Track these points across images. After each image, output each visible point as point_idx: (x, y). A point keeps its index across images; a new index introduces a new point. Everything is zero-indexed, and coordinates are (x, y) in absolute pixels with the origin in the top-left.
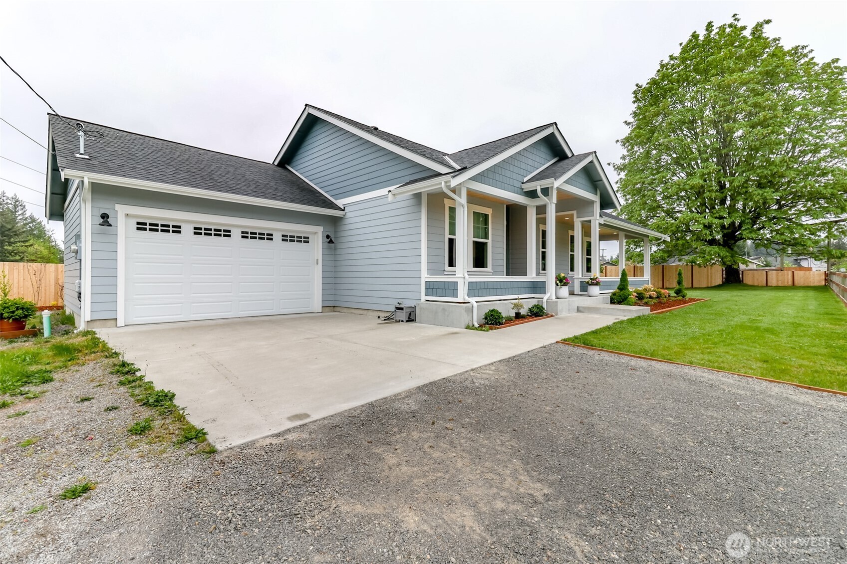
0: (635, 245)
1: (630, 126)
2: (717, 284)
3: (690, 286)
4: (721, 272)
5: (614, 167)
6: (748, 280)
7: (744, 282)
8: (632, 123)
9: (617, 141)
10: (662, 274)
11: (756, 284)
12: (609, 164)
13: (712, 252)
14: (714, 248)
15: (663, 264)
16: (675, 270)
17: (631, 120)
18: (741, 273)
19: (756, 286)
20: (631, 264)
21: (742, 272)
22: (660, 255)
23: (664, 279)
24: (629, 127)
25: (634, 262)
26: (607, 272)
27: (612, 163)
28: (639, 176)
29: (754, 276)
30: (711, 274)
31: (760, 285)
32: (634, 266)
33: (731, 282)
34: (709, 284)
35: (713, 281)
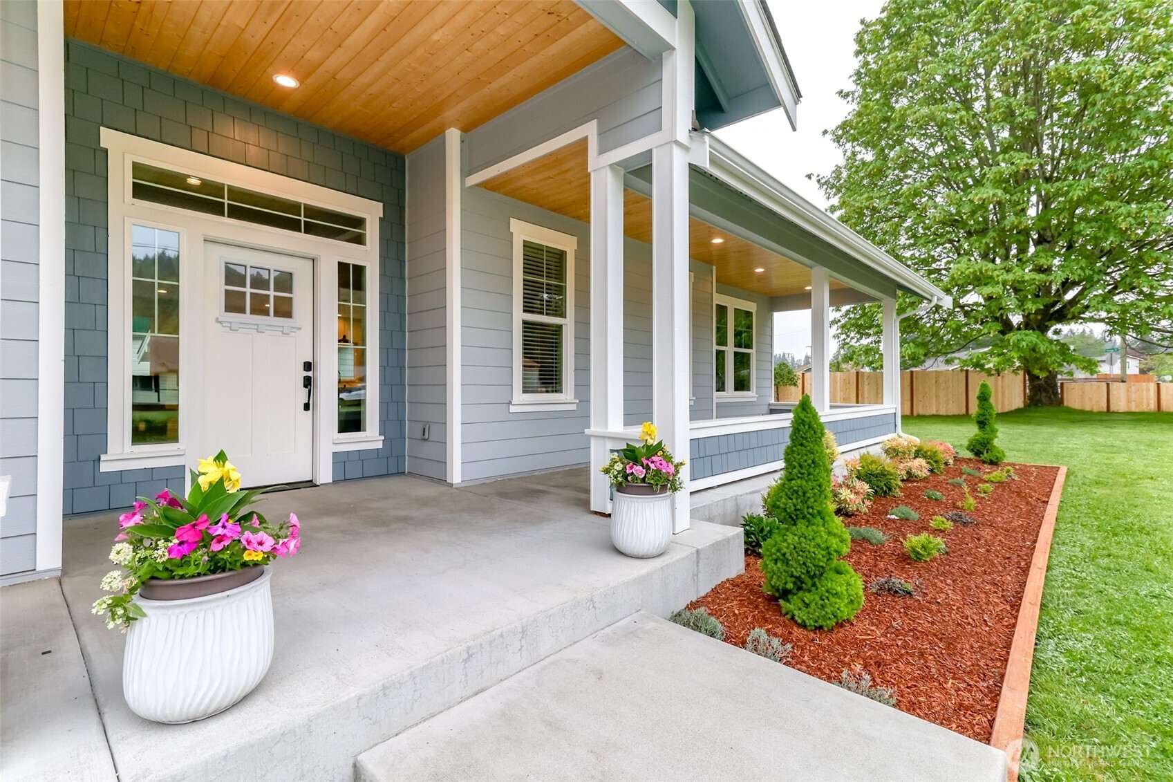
0: (858, 332)
1: (850, 99)
2: (1014, 407)
3: (964, 412)
4: (1022, 385)
5: (819, 181)
6: (1073, 398)
7: (1065, 403)
8: (853, 93)
9: (825, 132)
10: (909, 387)
11: (1088, 408)
12: (809, 177)
13: (1024, 344)
14: (1026, 335)
15: (914, 369)
16: (934, 382)
17: (850, 86)
18: (1059, 384)
19: (1087, 412)
20: (852, 368)
21: (1062, 384)
22: (909, 352)
23: (915, 397)
24: (846, 101)
25: (857, 364)
26: (806, 384)
27: (816, 175)
28: (865, 196)
29: (1083, 393)
30: (1002, 387)
31: (1095, 411)
32: (857, 373)
33: (1043, 404)
34: (1000, 407)
35: (1006, 402)
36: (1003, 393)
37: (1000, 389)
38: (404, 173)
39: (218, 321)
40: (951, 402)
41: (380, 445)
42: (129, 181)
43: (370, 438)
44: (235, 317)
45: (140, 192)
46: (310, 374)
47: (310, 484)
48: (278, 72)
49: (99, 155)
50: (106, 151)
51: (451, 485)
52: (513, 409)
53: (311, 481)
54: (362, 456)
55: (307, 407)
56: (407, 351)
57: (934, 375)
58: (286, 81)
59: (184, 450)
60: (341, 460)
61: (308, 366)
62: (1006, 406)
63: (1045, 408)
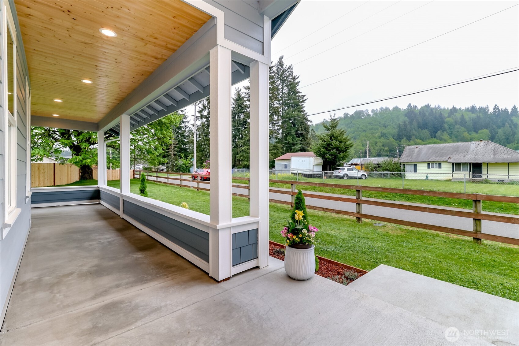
2: (76, 181)
3: (53, 184)
4: (78, 171)
21: (93, 170)
33: (87, 179)
34: (69, 181)
35: (72, 178)
36: (71, 174)
37: (69, 173)
40: (46, 179)
57: (37, 165)
62: (72, 180)
63: (88, 181)
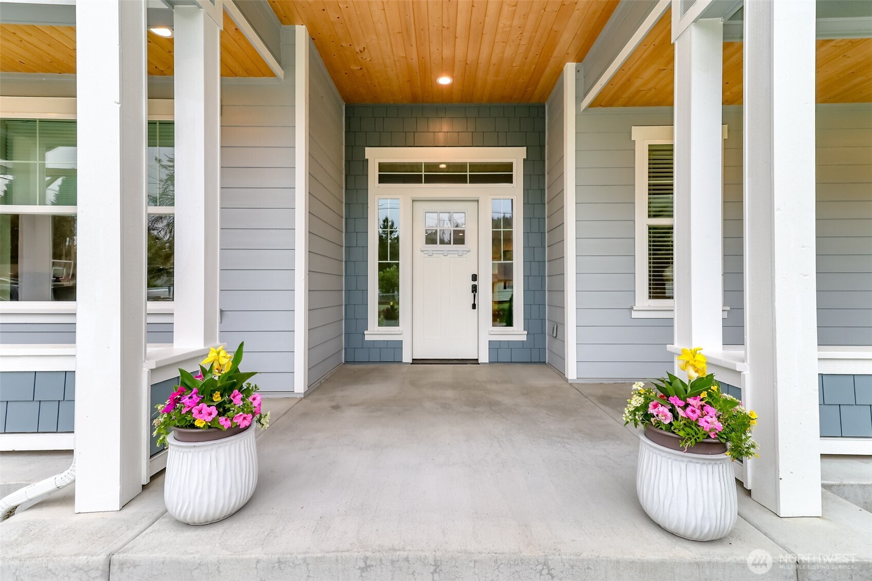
38: (544, 118)
39: (422, 251)
41: (524, 338)
42: (377, 173)
43: (517, 332)
44: (432, 247)
45: (383, 179)
46: (476, 283)
47: (475, 361)
48: (437, 77)
49: (365, 163)
50: (367, 160)
51: (567, 380)
52: (635, 315)
53: (477, 360)
54: (510, 345)
55: (474, 306)
56: (547, 263)
58: (445, 80)
59: (402, 331)
60: (494, 346)
61: (475, 278)
